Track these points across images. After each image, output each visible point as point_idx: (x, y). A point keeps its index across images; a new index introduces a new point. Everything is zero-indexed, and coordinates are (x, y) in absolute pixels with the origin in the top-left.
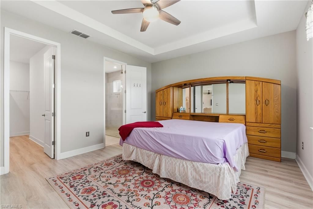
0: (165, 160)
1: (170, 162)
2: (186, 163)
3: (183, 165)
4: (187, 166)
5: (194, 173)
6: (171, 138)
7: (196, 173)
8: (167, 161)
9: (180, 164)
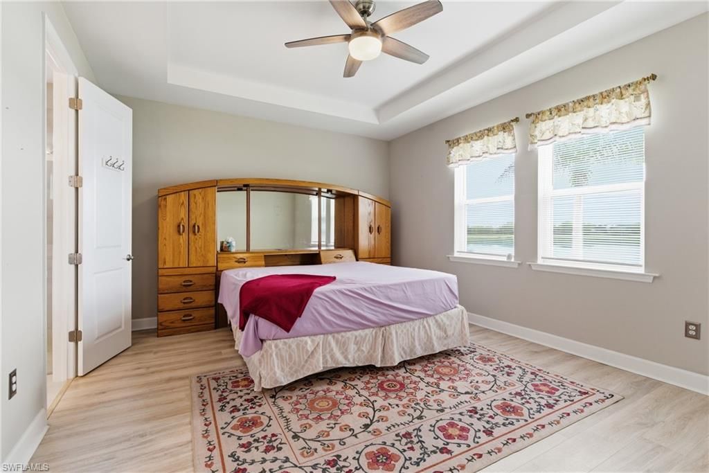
0: (396, 333)
1: (405, 331)
2: (427, 322)
3: (424, 327)
4: (429, 326)
5: (438, 331)
6: (404, 289)
7: (440, 329)
8: (399, 332)
9: (419, 328)
